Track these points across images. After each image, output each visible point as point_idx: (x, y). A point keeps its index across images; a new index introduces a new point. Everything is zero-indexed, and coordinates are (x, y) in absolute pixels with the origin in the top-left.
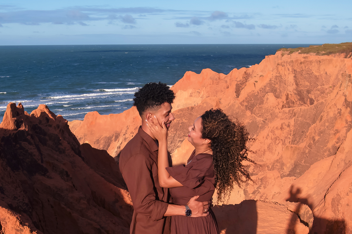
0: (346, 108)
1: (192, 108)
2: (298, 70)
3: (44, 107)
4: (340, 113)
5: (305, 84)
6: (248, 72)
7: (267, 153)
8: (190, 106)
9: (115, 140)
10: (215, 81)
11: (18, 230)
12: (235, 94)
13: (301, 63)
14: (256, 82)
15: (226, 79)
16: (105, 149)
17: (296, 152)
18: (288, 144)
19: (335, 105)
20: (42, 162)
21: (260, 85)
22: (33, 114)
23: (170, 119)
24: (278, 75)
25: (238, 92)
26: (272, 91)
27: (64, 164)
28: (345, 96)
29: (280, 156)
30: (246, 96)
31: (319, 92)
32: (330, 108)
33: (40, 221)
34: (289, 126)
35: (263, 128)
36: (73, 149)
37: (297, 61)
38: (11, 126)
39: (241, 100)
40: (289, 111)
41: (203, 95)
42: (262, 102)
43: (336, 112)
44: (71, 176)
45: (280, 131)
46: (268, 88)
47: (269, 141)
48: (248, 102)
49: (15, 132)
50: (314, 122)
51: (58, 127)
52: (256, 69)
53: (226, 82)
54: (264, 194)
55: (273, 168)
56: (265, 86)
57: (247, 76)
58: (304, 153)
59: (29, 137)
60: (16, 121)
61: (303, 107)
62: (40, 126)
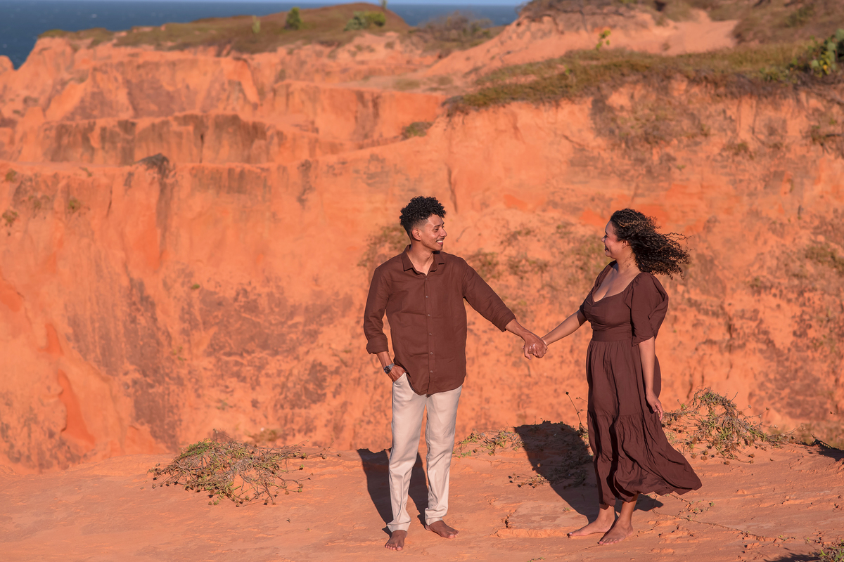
2: (134, 81)
24: (95, 90)
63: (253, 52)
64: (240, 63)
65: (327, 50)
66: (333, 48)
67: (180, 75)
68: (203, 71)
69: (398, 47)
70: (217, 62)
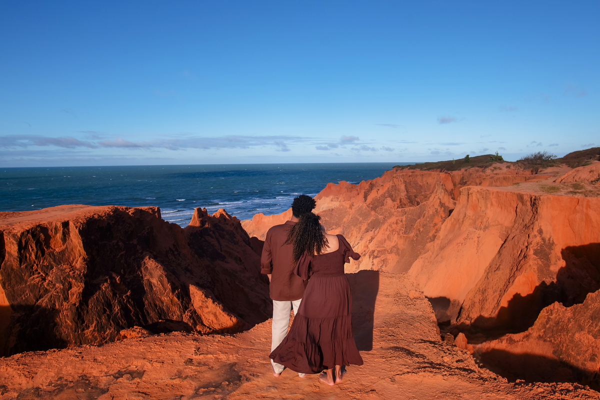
0: (441, 207)
1: (332, 209)
2: (407, 181)
3: (222, 210)
4: (436, 211)
5: (413, 191)
6: (373, 183)
7: (387, 241)
8: (331, 208)
10: (349, 190)
11: (204, 301)
12: (364, 199)
13: (409, 176)
14: (379, 190)
17: (407, 240)
18: (401, 235)
19: (433, 205)
20: (221, 251)
21: (381, 192)
22: (214, 216)
24: (393, 185)
25: (365, 197)
26: (389, 197)
27: (238, 252)
28: (440, 199)
29: (396, 243)
30: (371, 200)
31: (423, 197)
32: (430, 208)
33: (220, 295)
34: (402, 221)
35: (383, 223)
36: (244, 241)
37: (406, 175)
38: (198, 224)
39: (368, 203)
40: (402, 210)
41: (341, 200)
42: (383, 204)
43: (434, 211)
44: (243, 261)
48: (373, 204)
49: (201, 229)
50: (419, 218)
51: (233, 225)
52: (378, 181)
53: (357, 190)
55: (391, 252)
57: (372, 186)
58: (413, 240)
59: (211, 233)
60: (201, 221)
61: (411, 208)
62: (219, 224)
63: (452, 171)
64: (447, 174)
65: (481, 169)
66: (483, 168)
67: (424, 179)
68: (433, 178)
69: (512, 167)
70: (439, 174)
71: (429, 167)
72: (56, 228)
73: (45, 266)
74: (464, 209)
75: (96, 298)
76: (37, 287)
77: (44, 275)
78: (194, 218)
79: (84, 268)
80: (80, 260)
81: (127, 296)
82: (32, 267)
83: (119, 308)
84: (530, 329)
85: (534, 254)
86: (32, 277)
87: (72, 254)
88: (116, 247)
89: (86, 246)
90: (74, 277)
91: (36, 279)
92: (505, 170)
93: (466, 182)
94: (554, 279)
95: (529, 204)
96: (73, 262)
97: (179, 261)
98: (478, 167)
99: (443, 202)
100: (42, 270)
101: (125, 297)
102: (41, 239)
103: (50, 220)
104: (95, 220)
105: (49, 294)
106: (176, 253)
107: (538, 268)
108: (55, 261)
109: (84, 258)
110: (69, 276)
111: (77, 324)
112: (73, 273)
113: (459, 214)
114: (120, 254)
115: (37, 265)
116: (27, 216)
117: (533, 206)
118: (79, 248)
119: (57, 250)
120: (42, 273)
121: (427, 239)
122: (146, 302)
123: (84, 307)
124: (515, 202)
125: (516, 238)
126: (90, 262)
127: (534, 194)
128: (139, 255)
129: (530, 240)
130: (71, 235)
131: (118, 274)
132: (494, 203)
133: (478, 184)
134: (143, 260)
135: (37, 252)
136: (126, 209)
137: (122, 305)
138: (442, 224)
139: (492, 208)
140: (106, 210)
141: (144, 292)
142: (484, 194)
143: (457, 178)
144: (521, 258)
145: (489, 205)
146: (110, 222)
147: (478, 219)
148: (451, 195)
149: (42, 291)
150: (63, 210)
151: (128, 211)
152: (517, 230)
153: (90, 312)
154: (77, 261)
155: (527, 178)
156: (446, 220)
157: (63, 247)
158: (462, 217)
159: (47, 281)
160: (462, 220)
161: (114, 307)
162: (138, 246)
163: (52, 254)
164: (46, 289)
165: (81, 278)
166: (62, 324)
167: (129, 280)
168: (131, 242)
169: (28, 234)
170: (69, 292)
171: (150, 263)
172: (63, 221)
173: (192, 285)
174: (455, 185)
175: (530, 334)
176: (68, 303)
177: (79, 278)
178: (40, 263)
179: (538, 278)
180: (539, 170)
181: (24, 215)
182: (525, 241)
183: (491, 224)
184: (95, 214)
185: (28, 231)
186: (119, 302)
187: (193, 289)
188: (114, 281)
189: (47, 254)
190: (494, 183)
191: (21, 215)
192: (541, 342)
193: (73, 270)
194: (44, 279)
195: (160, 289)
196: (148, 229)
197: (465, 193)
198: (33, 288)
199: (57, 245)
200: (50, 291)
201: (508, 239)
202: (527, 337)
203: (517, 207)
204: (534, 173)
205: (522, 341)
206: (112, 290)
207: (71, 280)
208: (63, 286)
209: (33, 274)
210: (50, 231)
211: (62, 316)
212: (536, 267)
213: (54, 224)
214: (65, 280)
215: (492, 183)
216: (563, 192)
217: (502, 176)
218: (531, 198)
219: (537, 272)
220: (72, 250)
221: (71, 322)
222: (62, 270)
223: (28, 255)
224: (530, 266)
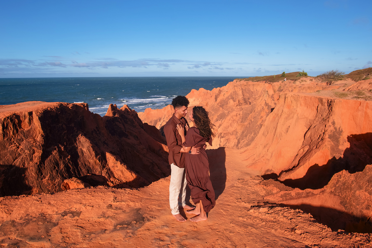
0: (266, 106)
2: (244, 89)
3: (126, 106)
4: (263, 108)
5: (247, 95)
6: (221, 89)
7: (230, 127)
9: (159, 121)
10: (205, 94)
11: (115, 163)
12: (215, 100)
13: (245, 85)
14: (225, 94)
15: (210, 93)
16: (154, 125)
17: (243, 127)
18: (239, 123)
19: (261, 105)
20: (126, 131)
21: (226, 96)
22: (121, 109)
23: (186, 113)
24: (234, 91)
26: (232, 99)
27: (135, 132)
28: (265, 101)
29: (236, 128)
30: (220, 101)
31: (253, 99)
32: (259, 106)
33: (125, 159)
34: (240, 115)
35: (228, 115)
36: (139, 125)
37: (243, 84)
38: (111, 115)
39: (218, 103)
40: (240, 108)
41: (200, 100)
42: (227, 104)
43: (261, 108)
44: (139, 138)
45: (235, 117)
46: (230, 97)
47: (231, 122)
48: (221, 103)
49: (113, 117)
50: (251, 113)
51: (133, 115)
52: (224, 88)
53: (211, 94)
54: (228, 146)
55: (232, 134)
56: (229, 96)
57: (220, 91)
58: (247, 127)
59: (119, 120)
60: (113, 112)
61: (246, 106)
62: (125, 115)
63: (273, 82)
64: (270, 84)
65: (292, 82)
66: (294, 81)
67: (255, 87)
68: (261, 87)
69: (314, 80)
70: (265, 84)
71: (258, 80)
72: (25, 116)
73: (18, 139)
74: (282, 107)
75: (50, 159)
76: (14, 152)
77: (18, 145)
78: (109, 110)
79: (42, 141)
80: (40, 136)
81: (68, 159)
82: (11, 140)
83: (63, 166)
84: (325, 187)
85: (328, 138)
86: (11, 146)
87: (34, 132)
88: (61, 128)
89: (43, 127)
90: (36, 147)
91: (13, 147)
92: (308, 82)
93: (282, 90)
94: (341, 154)
95: (326, 104)
96: (35, 137)
97: (100, 138)
98: (291, 80)
99: (267, 102)
100: (17, 142)
101: (67, 159)
102: (16, 123)
103: (21, 111)
104: (49, 111)
105: (21, 157)
106: (98, 132)
107: (331, 147)
108: (24, 136)
109: (42, 134)
110: (33, 146)
111: (38, 175)
112: (36, 144)
113: (278, 110)
114: (64, 133)
115: (14, 139)
116: (8, 108)
117: (329, 106)
118: (39, 128)
119: (25, 129)
120: (17, 144)
121: (256, 126)
122: (80, 163)
123: (42, 165)
124: (317, 103)
125: (316, 127)
126: (46, 137)
127: (330, 98)
128: (75, 133)
129: (326, 129)
130: (34, 120)
131: (63, 145)
132: (302, 104)
133: (290, 91)
134: (78, 136)
135: (14, 131)
136: (67, 104)
137: (65, 164)
138: (267, 117)
139: (301, 107)
140: (55, 105)
141: (78, 156)
142: (296, 98)
143: (276, 87)
144: (319, 140)
145: (299, 105)
146: (57, 112)
147: (291, 114)
148: (272, 98)
149: (17, 155)
150: (29, 104)
151: (68, 106)
152: (317, 122)
153: (46, 168)
154: (38, 136)
155: (324, 87)
156: (270, 115)
157: (29, 128)
158: (281, 113)
159: (20, 149)
160: (280, 114)
161: (61, 165)
162: (75, 128)
163: (23, 132)
164: (19, 153)
165: (40, 147)
166: (29, 175)
167: (69, 149)
168: (70, 125)
169: (8, 119)
170: (33, 155)
171: (82, 139)
172: (29, 112)
173: (108, 152)
174: (275, 91)
175: (325, 190)
176: (32, 162)
177: (39, 147)
178: (15, 137)
179: (331, 153)
180: (332, 83)
181: (5, 108)
182: (322, 129)
183: (300, 118)
184: (48, 107)
185: (8, 118)
186: (64, 162)
187: (108, 155)
188: (60, 149)
189: (20, 132)
190: (301, 90)
191: (4, 107)
192: (332, 196)
193: (35, 142)
194: (18, 148)
195: (88, 155)
196: (81, 117)
197: (283, 97)
198: (12, 152)
199: (25, 126)
200: (22, 155)
201: (311, 128)
202: (323, 192)
203: (318, 107)
204: (329, 84)
205: (319, 194)
206: (59, 155)
207: (34, 148)
208: (30, 151)
209: (12, 144)
210: (21, 118)
211: (29, 170)
212: (329, 147)
213: (23, 113)
214: (30, 148)
215: (300, 90)
216: (350, 97)
217: (307, 86)
218: (328, 101)
219: (330, 149)
220: (35, 130)
221: (35, 174)
222: (29, 142)
223: (8, 132)
224: (326, 145)
